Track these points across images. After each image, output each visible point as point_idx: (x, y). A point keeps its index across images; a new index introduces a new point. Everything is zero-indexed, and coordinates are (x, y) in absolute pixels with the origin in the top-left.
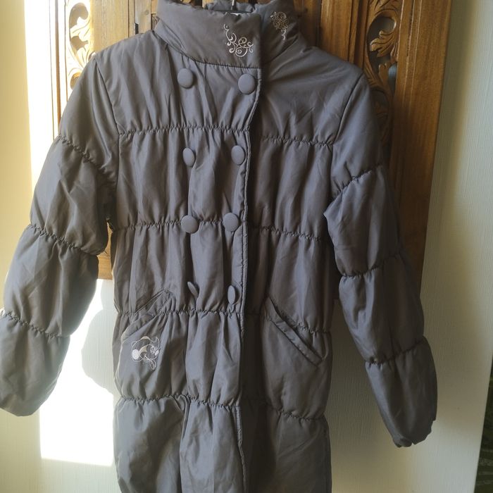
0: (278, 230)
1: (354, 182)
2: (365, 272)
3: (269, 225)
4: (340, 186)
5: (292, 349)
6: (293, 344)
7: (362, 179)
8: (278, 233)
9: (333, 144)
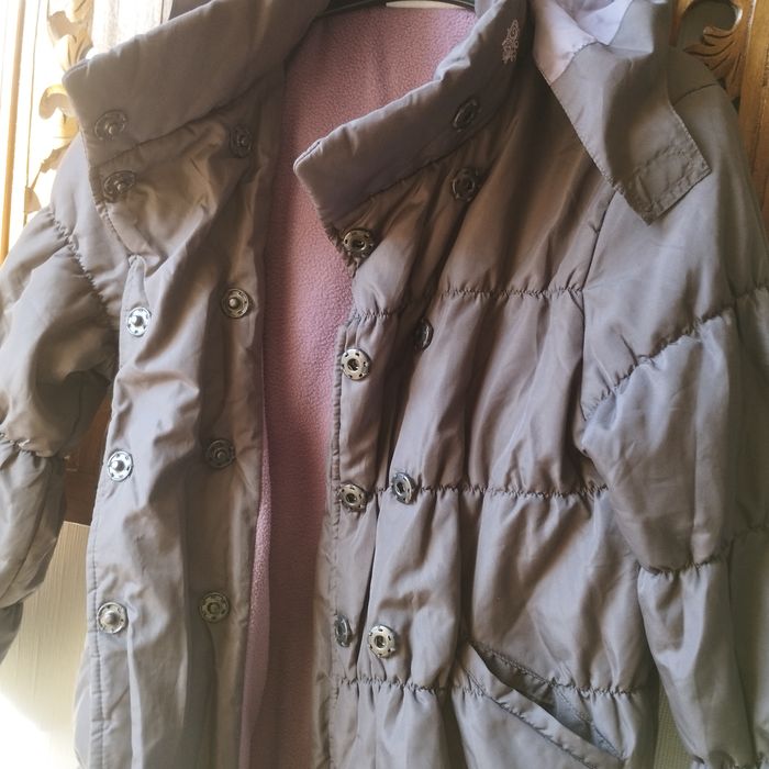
0: (477, 487)
1: (644, 366)
2: (685, 568)
3: (458, 480)
4: (611, 380)
5: (550, 751)
6: (548, 738)
7: (664, 359)
8: (477, 493)
9: (583, 286)
